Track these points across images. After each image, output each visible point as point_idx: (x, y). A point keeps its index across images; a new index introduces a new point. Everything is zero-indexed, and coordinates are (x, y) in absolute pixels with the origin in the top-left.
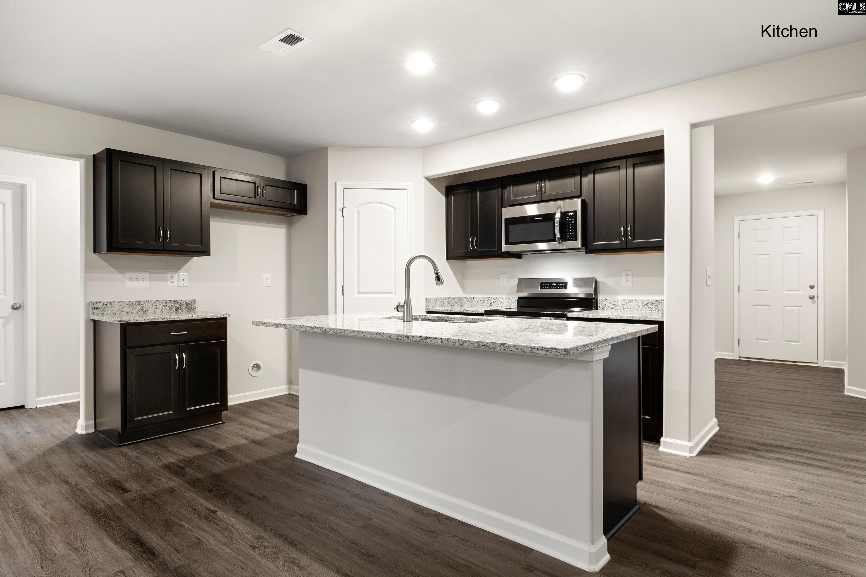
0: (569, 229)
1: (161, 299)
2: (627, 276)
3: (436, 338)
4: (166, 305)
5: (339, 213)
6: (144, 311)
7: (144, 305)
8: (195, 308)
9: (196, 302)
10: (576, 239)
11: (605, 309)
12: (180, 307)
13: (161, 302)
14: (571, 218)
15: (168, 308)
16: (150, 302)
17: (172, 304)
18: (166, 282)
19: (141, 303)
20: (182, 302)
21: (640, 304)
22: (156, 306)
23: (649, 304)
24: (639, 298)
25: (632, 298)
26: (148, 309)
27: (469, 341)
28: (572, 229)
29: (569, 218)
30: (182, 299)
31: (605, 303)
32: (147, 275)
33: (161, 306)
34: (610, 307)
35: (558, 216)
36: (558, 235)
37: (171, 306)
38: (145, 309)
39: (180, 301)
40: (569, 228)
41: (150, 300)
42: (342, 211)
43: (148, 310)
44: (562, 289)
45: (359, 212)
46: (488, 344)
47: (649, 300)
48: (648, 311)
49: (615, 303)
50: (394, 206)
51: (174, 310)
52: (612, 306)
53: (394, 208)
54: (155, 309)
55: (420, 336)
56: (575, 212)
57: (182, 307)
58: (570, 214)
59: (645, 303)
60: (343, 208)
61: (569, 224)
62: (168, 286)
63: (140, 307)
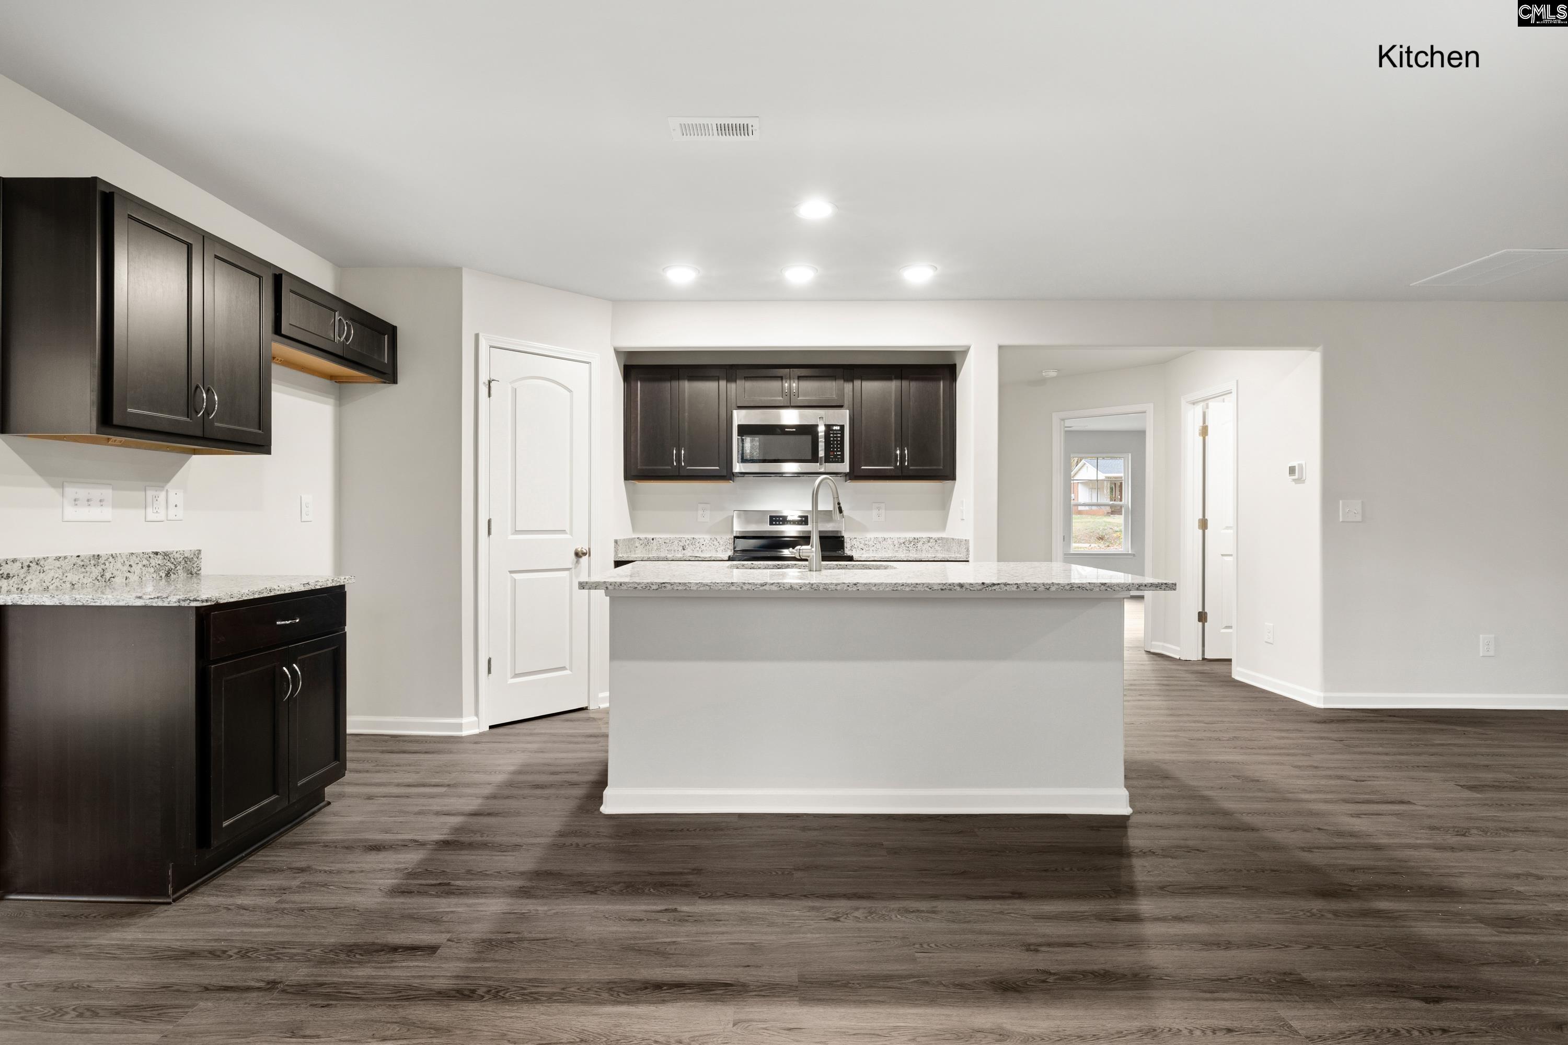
0: (834, 448)
1: (138, 550)
2: (879, 509)
3: (1009, 584)
4: (148, 563)
5: (483, 390)
6: (107, 580)
7: (107, 564)
8: (200, 570)
9: (202, 556)
10: (843, 461)
11: (854, 550)
12: (173, 568)
13: (139, 558)
14: (837, 434)
15: (152, 570)
16: (119, 557)
17: (156, 561)
18: (143, 511)
19: (102, 561)
20: (178, 556)
21: (896, 542)
22: (130, 566)
23: (906, 543)
24: (895, 535)
25: (886, 535)
26: (116, 573)
27: (1058, 584)
28: (837, 448)
29: (833, 434)
30: (178, 550)
31: (854, 542)
32: (107, 493)
33: (140, 565)
34: (860, 547)
35: (821, 429)
36: (821, 454)
37: (157, 566)
38: (108, 575)
39: (174, 553)
40: (834, 446)
41: (118, 552)
42: (487, 386)
43: (114, 577)
44: (779, 524)
45: (515, 391)
46: (1084, 586)
47: (906, 538)
48: (905, 551)
49: (866, 543)
50: (570, 388)
51: (163, 575)
52: (862, 546)
53: (570, 391)
54: (128, 575)
55: (983, 583)
56: (842, 427)
57: (177, 569)
58: (835, 428)
59: (902, 541)
60: (490, 382)
61: (834, 441)
62: (148, 519)
63: (100, 568)
